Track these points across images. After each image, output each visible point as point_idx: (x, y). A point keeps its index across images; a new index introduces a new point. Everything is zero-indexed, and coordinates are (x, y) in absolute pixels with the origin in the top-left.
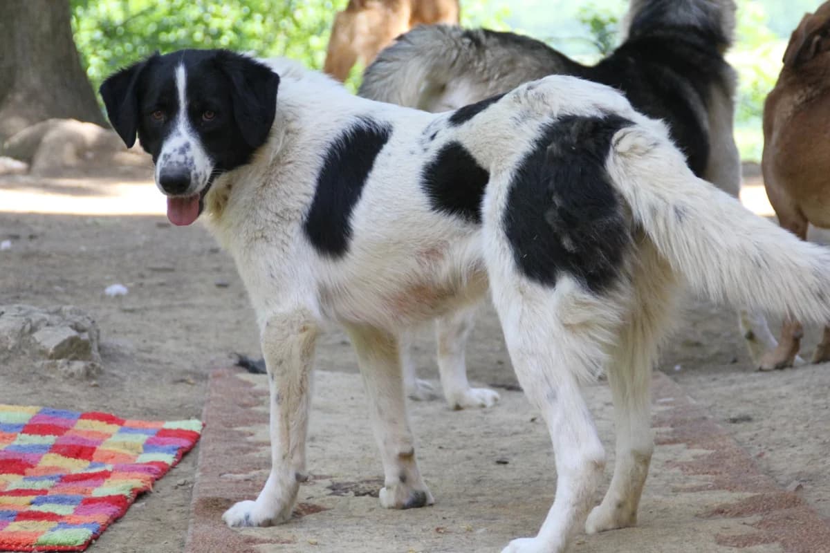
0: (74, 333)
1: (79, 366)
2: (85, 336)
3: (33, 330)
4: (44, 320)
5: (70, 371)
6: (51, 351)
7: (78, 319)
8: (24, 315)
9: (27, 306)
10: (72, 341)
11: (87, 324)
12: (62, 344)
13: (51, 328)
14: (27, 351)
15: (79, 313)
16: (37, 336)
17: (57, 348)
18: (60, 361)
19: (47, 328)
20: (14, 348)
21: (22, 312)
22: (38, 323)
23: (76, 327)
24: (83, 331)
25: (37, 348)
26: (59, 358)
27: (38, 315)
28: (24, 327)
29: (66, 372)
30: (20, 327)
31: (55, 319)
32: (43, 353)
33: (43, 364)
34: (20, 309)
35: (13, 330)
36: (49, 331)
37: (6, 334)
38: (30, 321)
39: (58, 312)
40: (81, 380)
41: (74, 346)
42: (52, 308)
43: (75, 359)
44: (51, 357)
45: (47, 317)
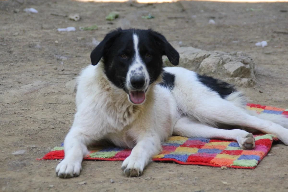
0: (243, 65)
1: (245, 80)
2: (248, 66)
3: (223, 63)
4: (228, 58)
5: (241, 83)
6: (232, 73)
7: (245, 58)
8: (219, 56)
9: (221, 52)
10: (242, 68)
11: (249, 60)
12: (237, 70)
13: (232, 62)
14: (221, 73)
15: (245, 55)
16: (225, 66)
17: (234, 72)
18: (236, 78)
19: (230, 62)
20: (215, 72)
21: (218, 55)
22: (226, 60)
23: (243, 62)
24: (247, 64)
25: (226, 72)
26: (236, 77)
27: (226, 56)
28: (219, 62)
29: (239, 83)
30: (218, 61)
31: (234, 58)
32: (228, 74)
33: (228, 79)
34: (218, 53)
35: (214, 63)
36: (231, 64)
37: (211, 65)
38: (222, 59)
39: (235, 54)
40: (246, 87)
41: (243, 71)
42: (232, 53)
43: (243, 77)
44: (232, 76)
45: (230, 57)
